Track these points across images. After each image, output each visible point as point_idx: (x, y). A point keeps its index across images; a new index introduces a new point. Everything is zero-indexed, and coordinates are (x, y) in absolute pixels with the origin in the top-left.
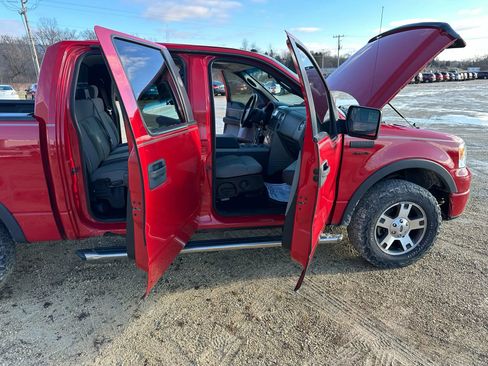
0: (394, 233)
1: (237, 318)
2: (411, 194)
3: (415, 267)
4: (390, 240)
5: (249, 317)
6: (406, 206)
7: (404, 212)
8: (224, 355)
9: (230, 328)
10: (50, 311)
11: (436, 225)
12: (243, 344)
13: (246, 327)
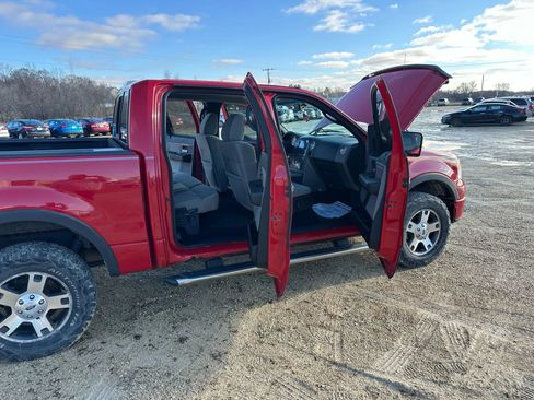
0: (418, 237)
1: (323, 318)
2: (429, 202)
3: (435, 264)
4: (415, 243)
5: (332, 316)
6: (426, 213)
7: (425, 218)
8: (333, 345)
9: (321, 326)
10: (145, 340)
11: (448, 226)
12: (342, 335)
13: (335, 324)
